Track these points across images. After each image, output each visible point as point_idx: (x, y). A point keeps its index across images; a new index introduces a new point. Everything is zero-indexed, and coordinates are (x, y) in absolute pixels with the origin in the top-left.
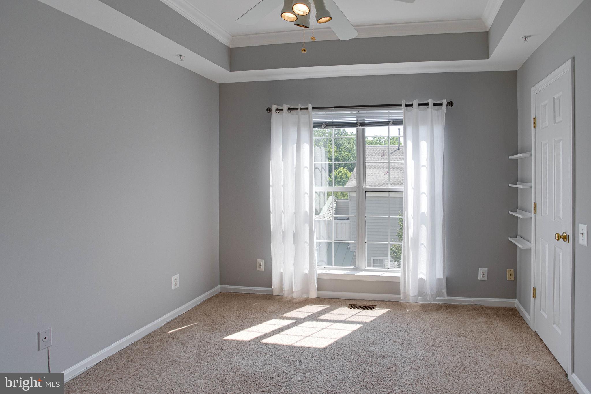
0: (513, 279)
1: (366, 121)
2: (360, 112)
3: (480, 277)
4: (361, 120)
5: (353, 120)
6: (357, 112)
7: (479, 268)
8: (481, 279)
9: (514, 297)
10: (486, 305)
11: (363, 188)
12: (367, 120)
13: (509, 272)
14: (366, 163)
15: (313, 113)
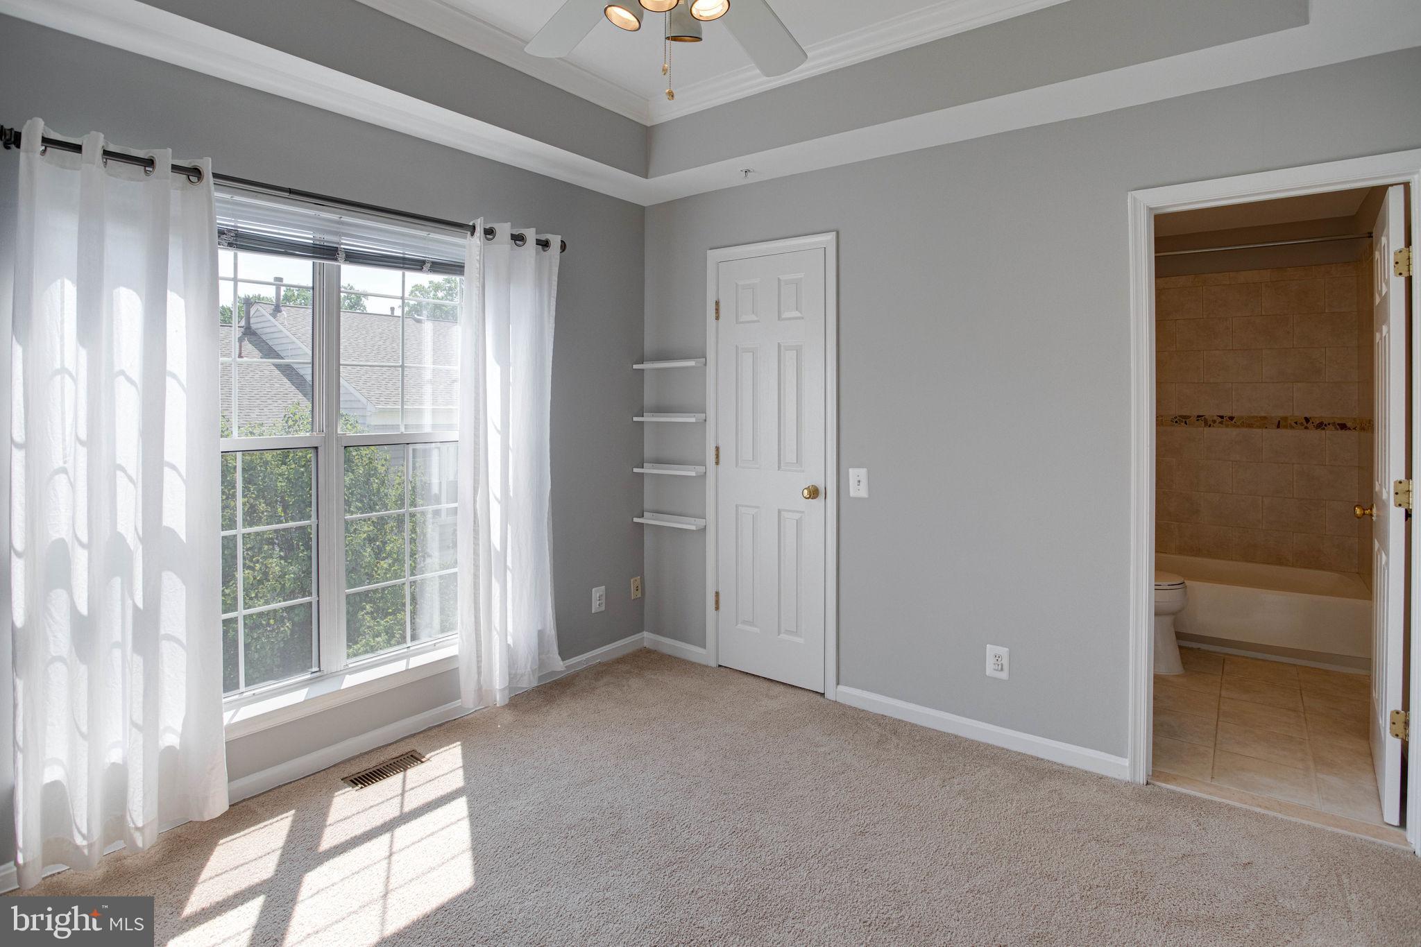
0: (639, 596)
1: (342, 246)
2: (346, 219)
3: (596, 606)
4: (329, 239)
5: (306, 236)
6: (335, 217)
7: (593, 590)
8: (598, 611)
9: (640, 629)
10: (605, 659)
11: (339, 439)
12: (348, 243)
13: (634, 582)
14: (341, 367)
15: (218, 195)
